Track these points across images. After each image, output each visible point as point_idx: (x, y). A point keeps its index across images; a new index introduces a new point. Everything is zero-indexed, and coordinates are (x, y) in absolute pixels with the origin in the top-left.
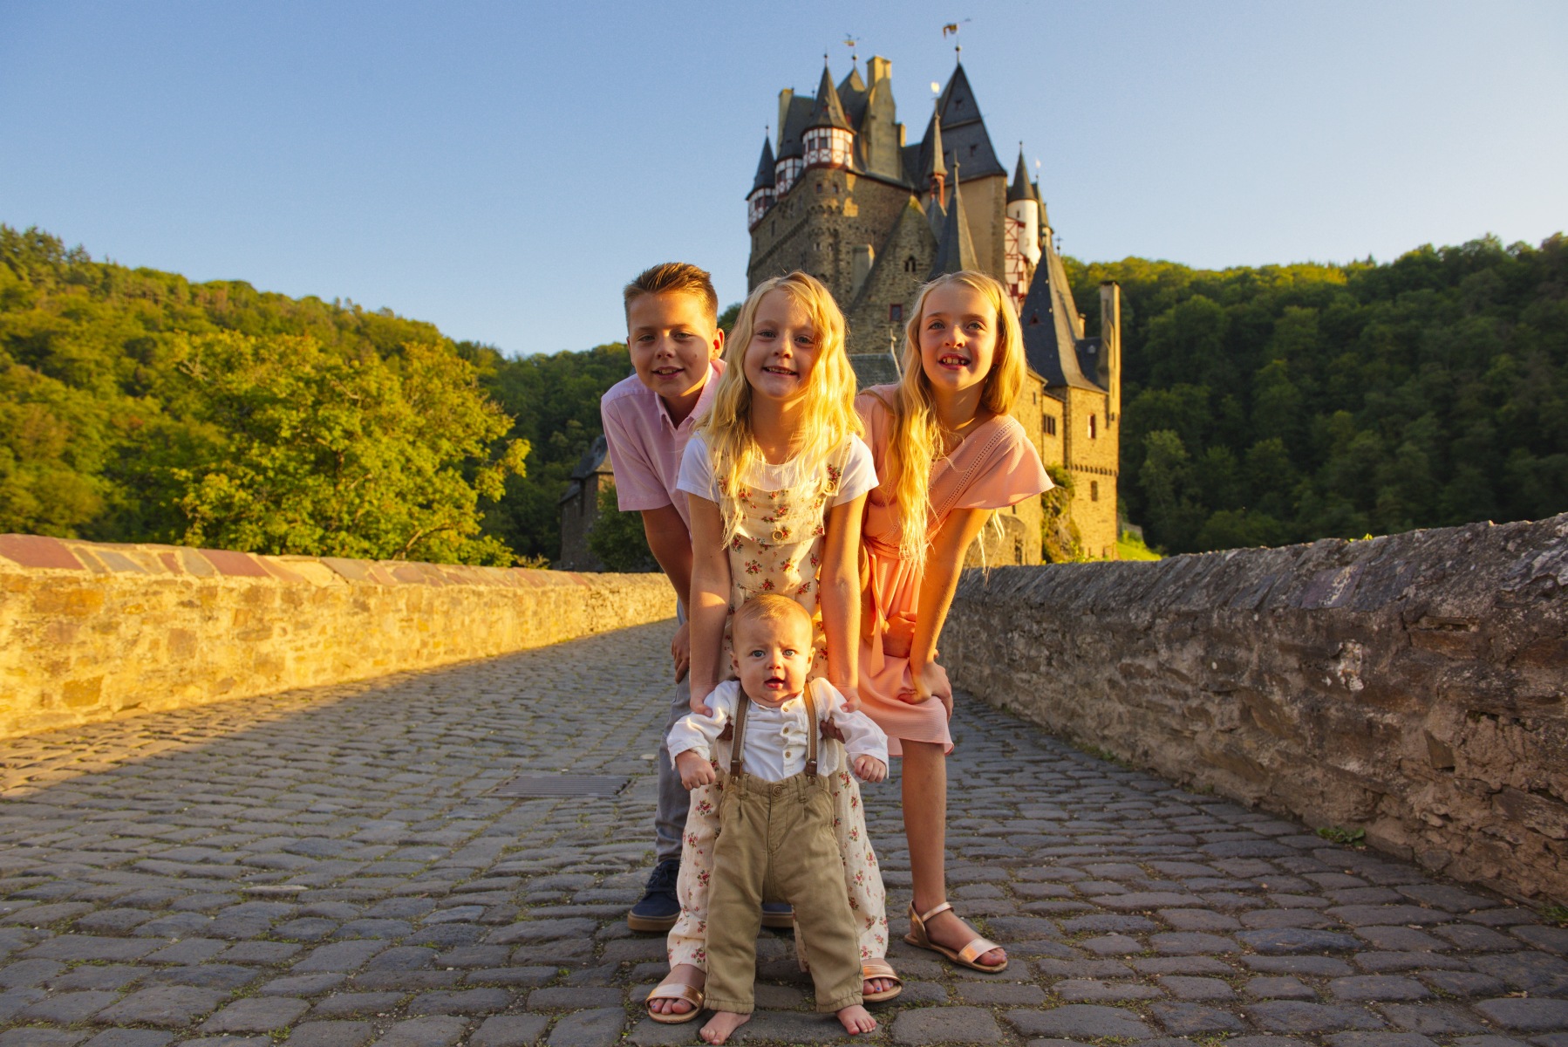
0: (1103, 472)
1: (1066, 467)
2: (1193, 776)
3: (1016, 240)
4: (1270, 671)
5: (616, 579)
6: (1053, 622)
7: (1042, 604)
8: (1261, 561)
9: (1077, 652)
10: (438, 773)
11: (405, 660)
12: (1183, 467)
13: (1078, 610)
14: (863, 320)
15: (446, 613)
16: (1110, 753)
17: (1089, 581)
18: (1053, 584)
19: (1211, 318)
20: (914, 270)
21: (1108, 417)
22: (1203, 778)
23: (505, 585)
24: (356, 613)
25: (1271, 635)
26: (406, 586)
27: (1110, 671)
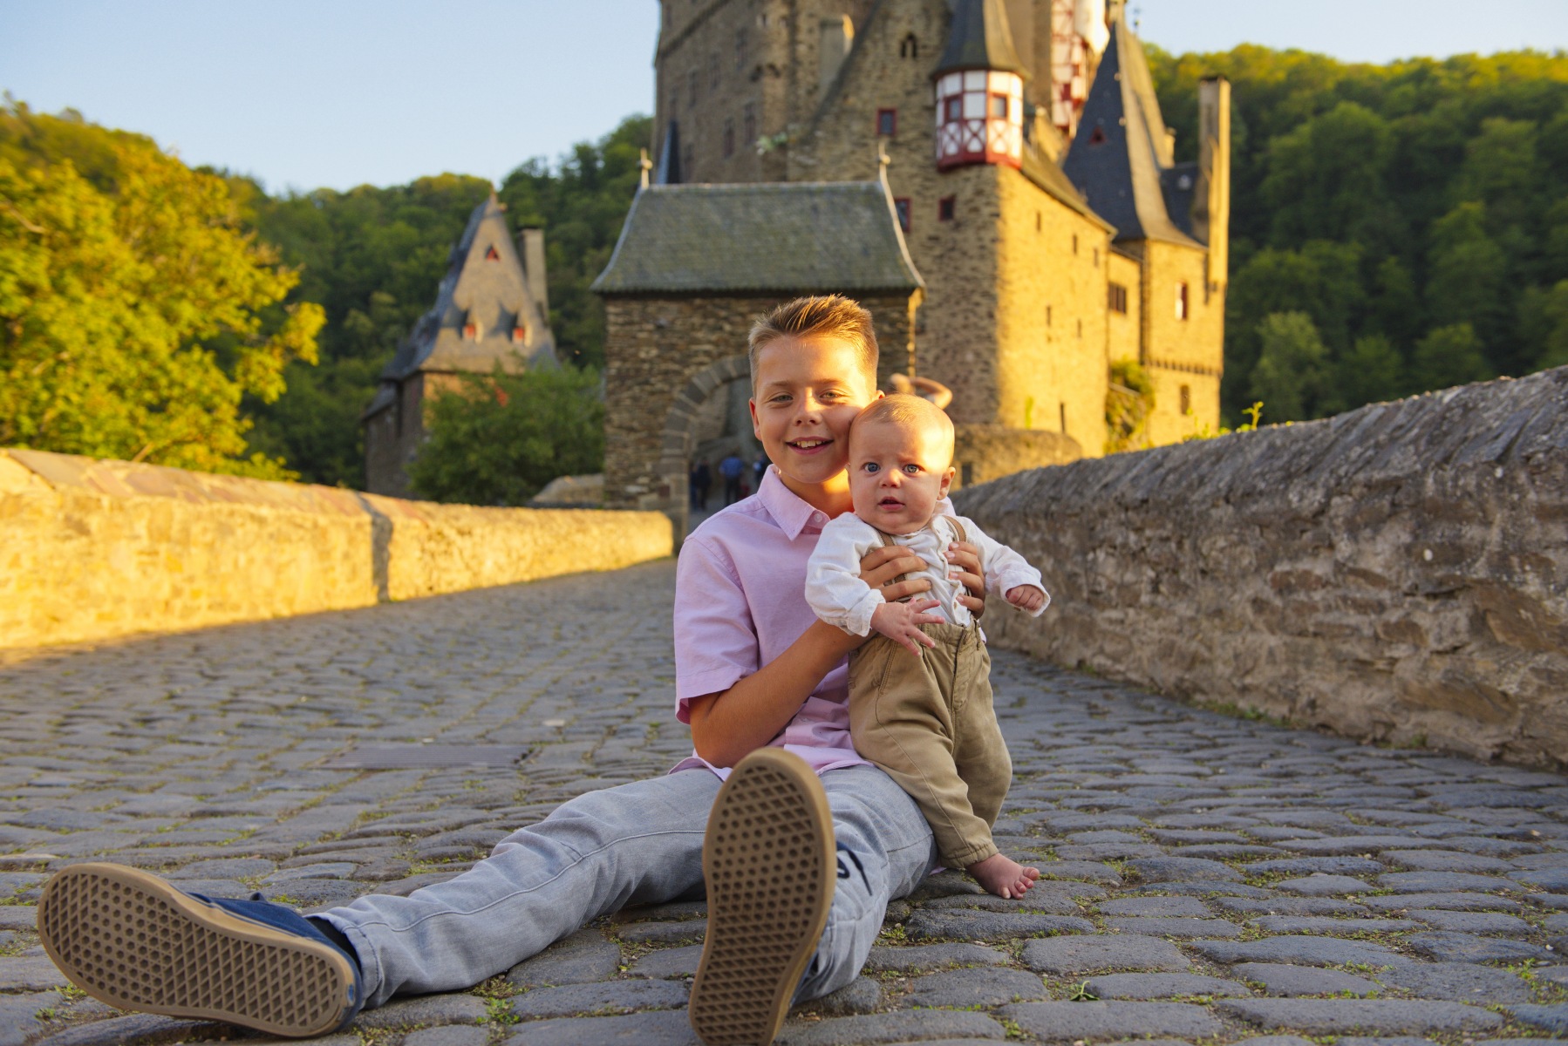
0: (1199, 370)
1: (1142, 363)
2: (1391, 726)
3: (1070, 13)
4: (1521, 551)
5: (466, 514)
6: (1163, 526)
7: (1145, 501)
8: (1502, 395)
9: (1201, 564)
10: (228, 744)
11: (148, 615)
12: (1317, 368)
13: (1203, 501)
14: (836, 134)
15: (211, 546)
16: (1254, 709)
17: (1218, 460)
18: (1162, 471)
19: (1365, 139)
20: (915, 55)
21: (1208, 287)
22: (1408, 727)
23: (300, 509)
24: (68, 538)
25: (1523, 496)
26: (147, 499)
27: (1258, 587)
